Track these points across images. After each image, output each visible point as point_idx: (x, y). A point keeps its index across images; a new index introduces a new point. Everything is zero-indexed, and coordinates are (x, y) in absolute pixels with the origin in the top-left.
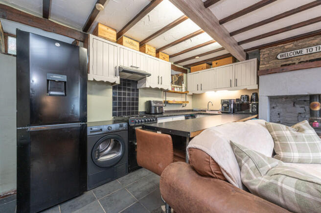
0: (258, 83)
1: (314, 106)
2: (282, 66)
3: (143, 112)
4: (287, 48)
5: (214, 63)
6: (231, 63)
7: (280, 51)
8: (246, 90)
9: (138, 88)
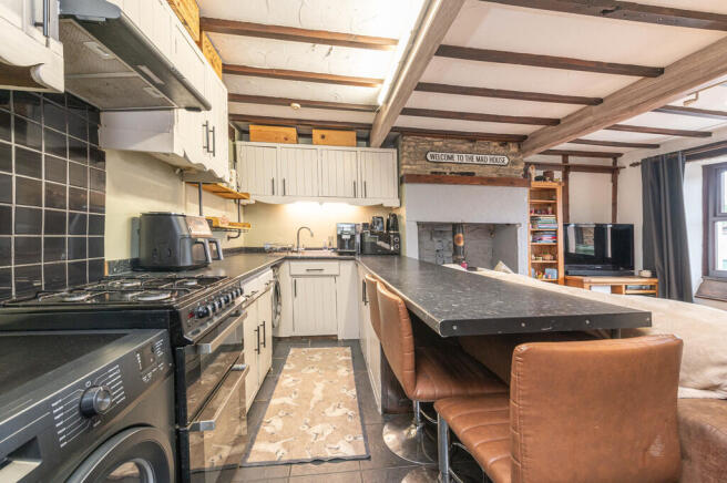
0: (400, 196)
1: (459, 240)
2: (432, 173)
3: (125, 261)
4: (437, 147)
5: (316, 134)
6: (353, 146)
7: (428, 147)
8: (380, 207)
9: (102, 145)
